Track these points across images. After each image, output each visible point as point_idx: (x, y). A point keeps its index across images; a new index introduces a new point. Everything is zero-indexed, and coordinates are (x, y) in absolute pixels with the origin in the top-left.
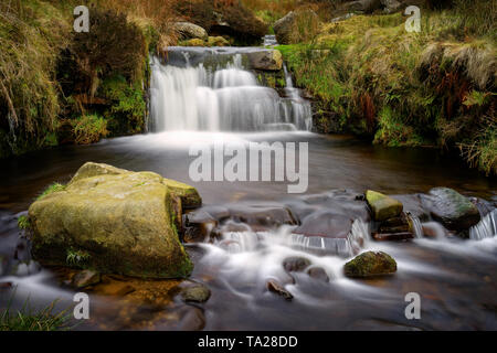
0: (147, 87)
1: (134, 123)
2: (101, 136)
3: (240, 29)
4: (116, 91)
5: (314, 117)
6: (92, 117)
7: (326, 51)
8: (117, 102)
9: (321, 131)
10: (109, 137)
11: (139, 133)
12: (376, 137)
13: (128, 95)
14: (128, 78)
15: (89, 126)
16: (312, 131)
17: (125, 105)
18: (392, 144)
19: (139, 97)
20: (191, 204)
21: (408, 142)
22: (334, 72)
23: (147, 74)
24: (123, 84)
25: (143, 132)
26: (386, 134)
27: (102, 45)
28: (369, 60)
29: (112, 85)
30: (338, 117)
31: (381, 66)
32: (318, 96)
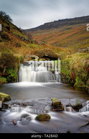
0: (18, 71)
1: (14, 80)
2: (5, 83)
3: (51, 57)
4: (10, 72)
5: (61, 79)
6: (3, 78)
7: (66, 62)
8: (10, 74)
9: (63, 83)
10: (7, 83)
11: (15, 82)
12: (75, 84)
13: (13, 73)
14: (14, 69)
15: (2, 80)
16: (61, 82)
17: (12, 75)
18: (78, 86)
19: (16, 73)
20: (7, 100)
21: (83, 86)
22: (68, 67)
23: (19, 68)
24: (12, 70)
25: (16, 82)
26: (77, 83)
27: (6, 61)
28: (73, 65)
29: (9, 70)
30: (68, 79)
31: (76, 66)
32: (62, 73)
